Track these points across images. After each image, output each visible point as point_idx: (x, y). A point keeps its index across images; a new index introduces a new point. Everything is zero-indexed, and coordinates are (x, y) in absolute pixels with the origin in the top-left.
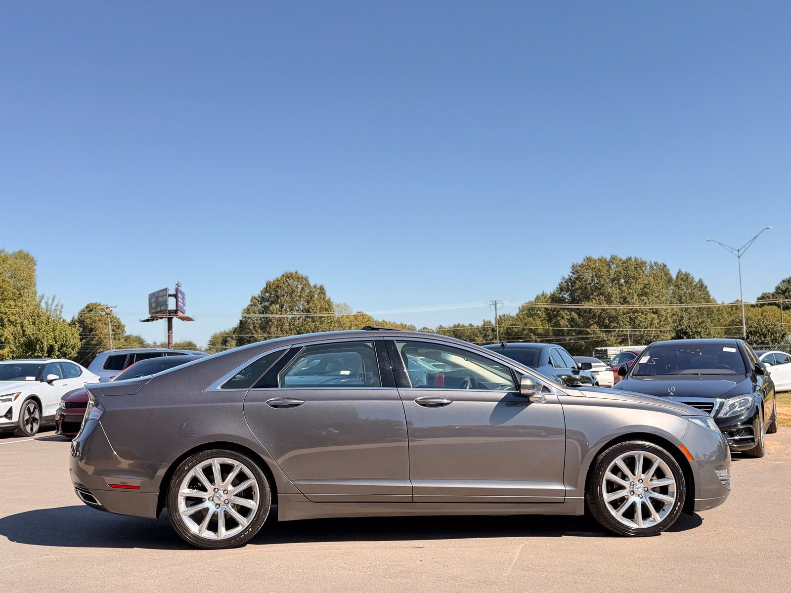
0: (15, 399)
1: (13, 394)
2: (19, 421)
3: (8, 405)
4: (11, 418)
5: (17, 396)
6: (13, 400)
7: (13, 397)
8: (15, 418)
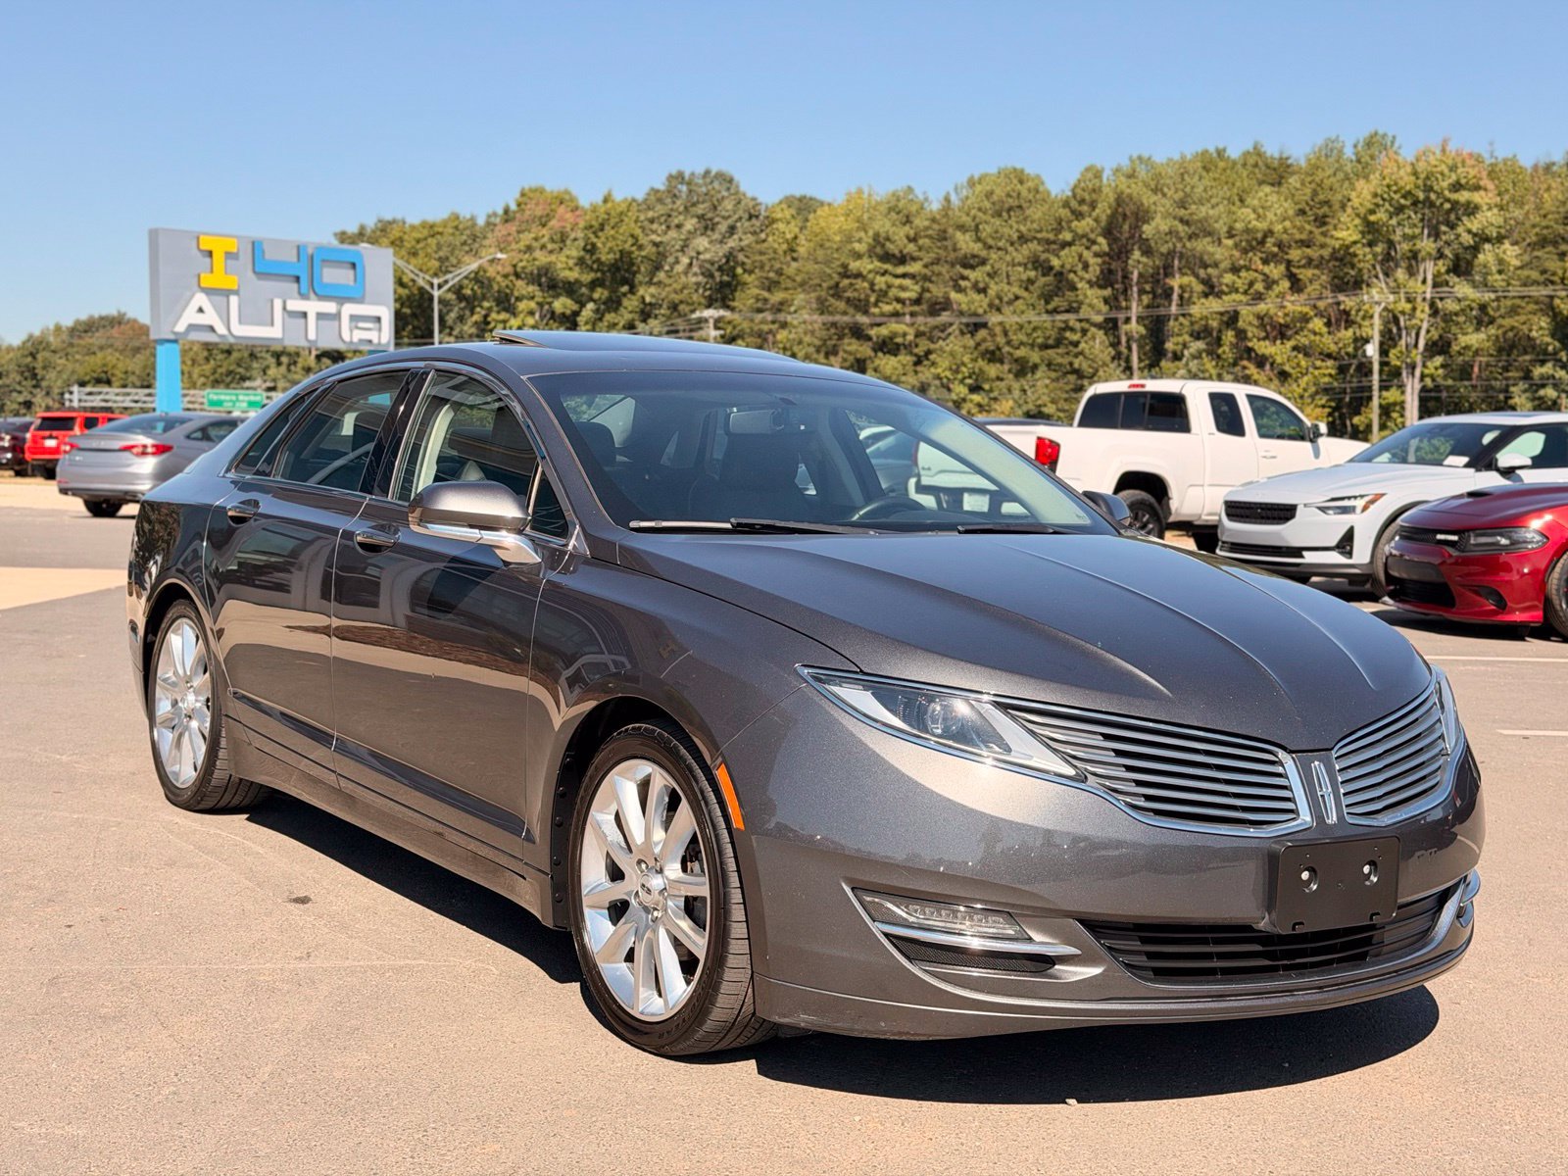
0: (1365, 508)
1: (1362, 496)
2: (1371, 562)
3: (1343, 522)
4: (1350, 554)
5: (1372, 502)
6: (1358, 510)
7: (1359, 503)
8: (1362, 554)
